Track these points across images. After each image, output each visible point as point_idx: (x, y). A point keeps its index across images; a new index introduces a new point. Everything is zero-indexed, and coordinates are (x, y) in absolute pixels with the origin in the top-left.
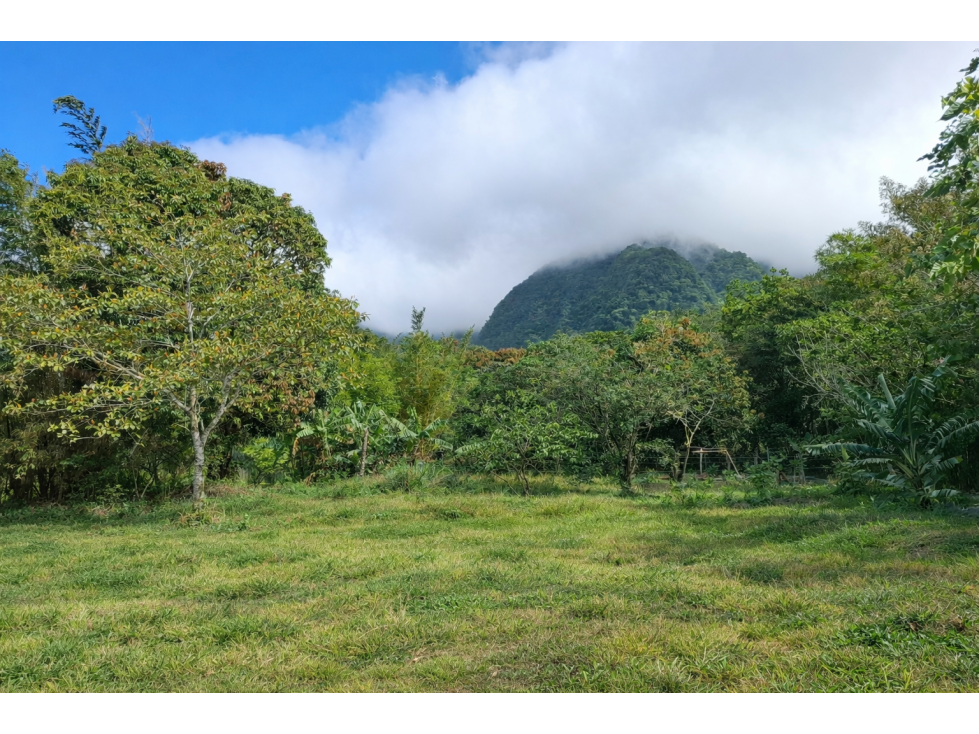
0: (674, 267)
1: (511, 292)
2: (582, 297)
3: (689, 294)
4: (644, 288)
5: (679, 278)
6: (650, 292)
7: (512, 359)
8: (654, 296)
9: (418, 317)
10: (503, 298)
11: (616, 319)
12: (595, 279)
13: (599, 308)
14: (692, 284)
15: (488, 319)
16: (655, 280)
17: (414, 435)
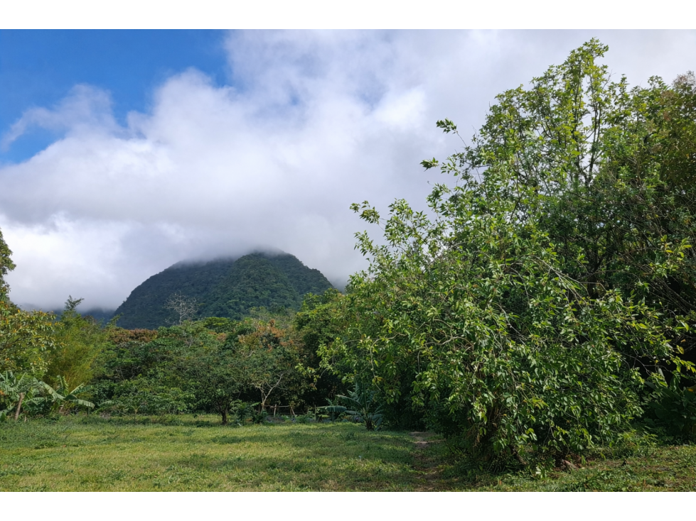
0: (274, 275)
1: (148, 280)
2: (206, 289)
3: (282, 294)
4: (252, 287)
5: (276, 283)
6: (256, 290)
7: (145, 337)
8: (258, 293)
10: (140, 284)
11: (230, 307)
12: (217, 276)
13: (218, 298)
14: (284, 287)
15: (125, 300)
16: (260, 282)
17: (61, 397)
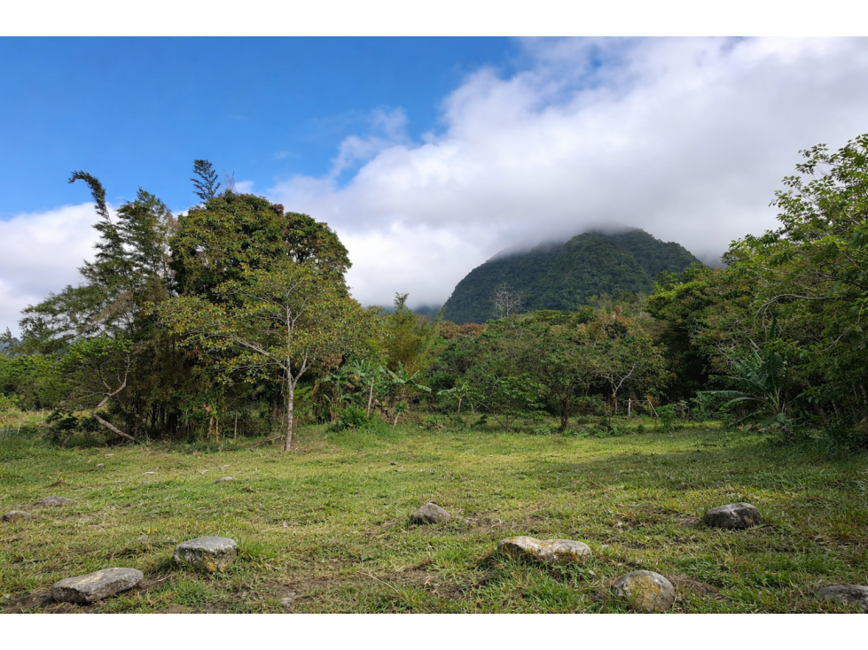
0: (616, 255)
2: (533, 278)
3: (628, 278)
4: (588, 272)
5: (619, 264)
6: (593, 276)
7: (474, 331)
8: (596, 279)
9: (402, 299)
11: (563, 298)
12: (544, 264)
13: (548, 288)
14: (631, 269)
15: (450, 296)
16: (598, 265)
17: (403, 382)
